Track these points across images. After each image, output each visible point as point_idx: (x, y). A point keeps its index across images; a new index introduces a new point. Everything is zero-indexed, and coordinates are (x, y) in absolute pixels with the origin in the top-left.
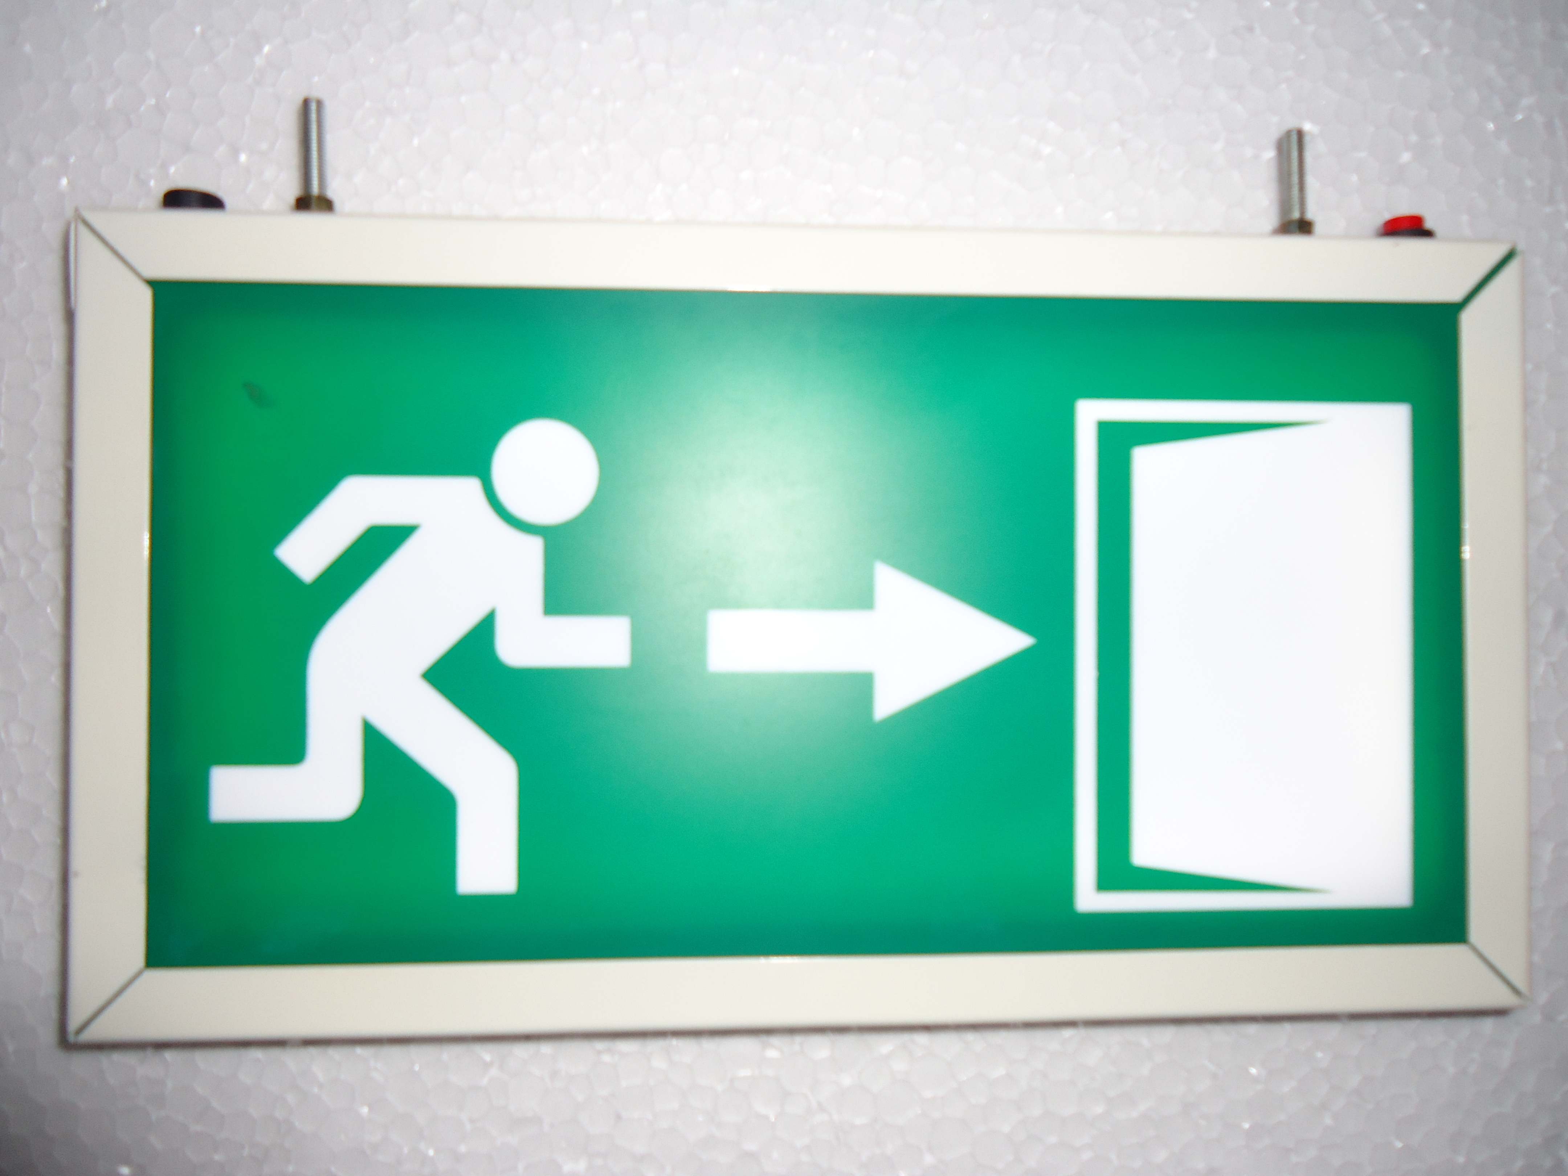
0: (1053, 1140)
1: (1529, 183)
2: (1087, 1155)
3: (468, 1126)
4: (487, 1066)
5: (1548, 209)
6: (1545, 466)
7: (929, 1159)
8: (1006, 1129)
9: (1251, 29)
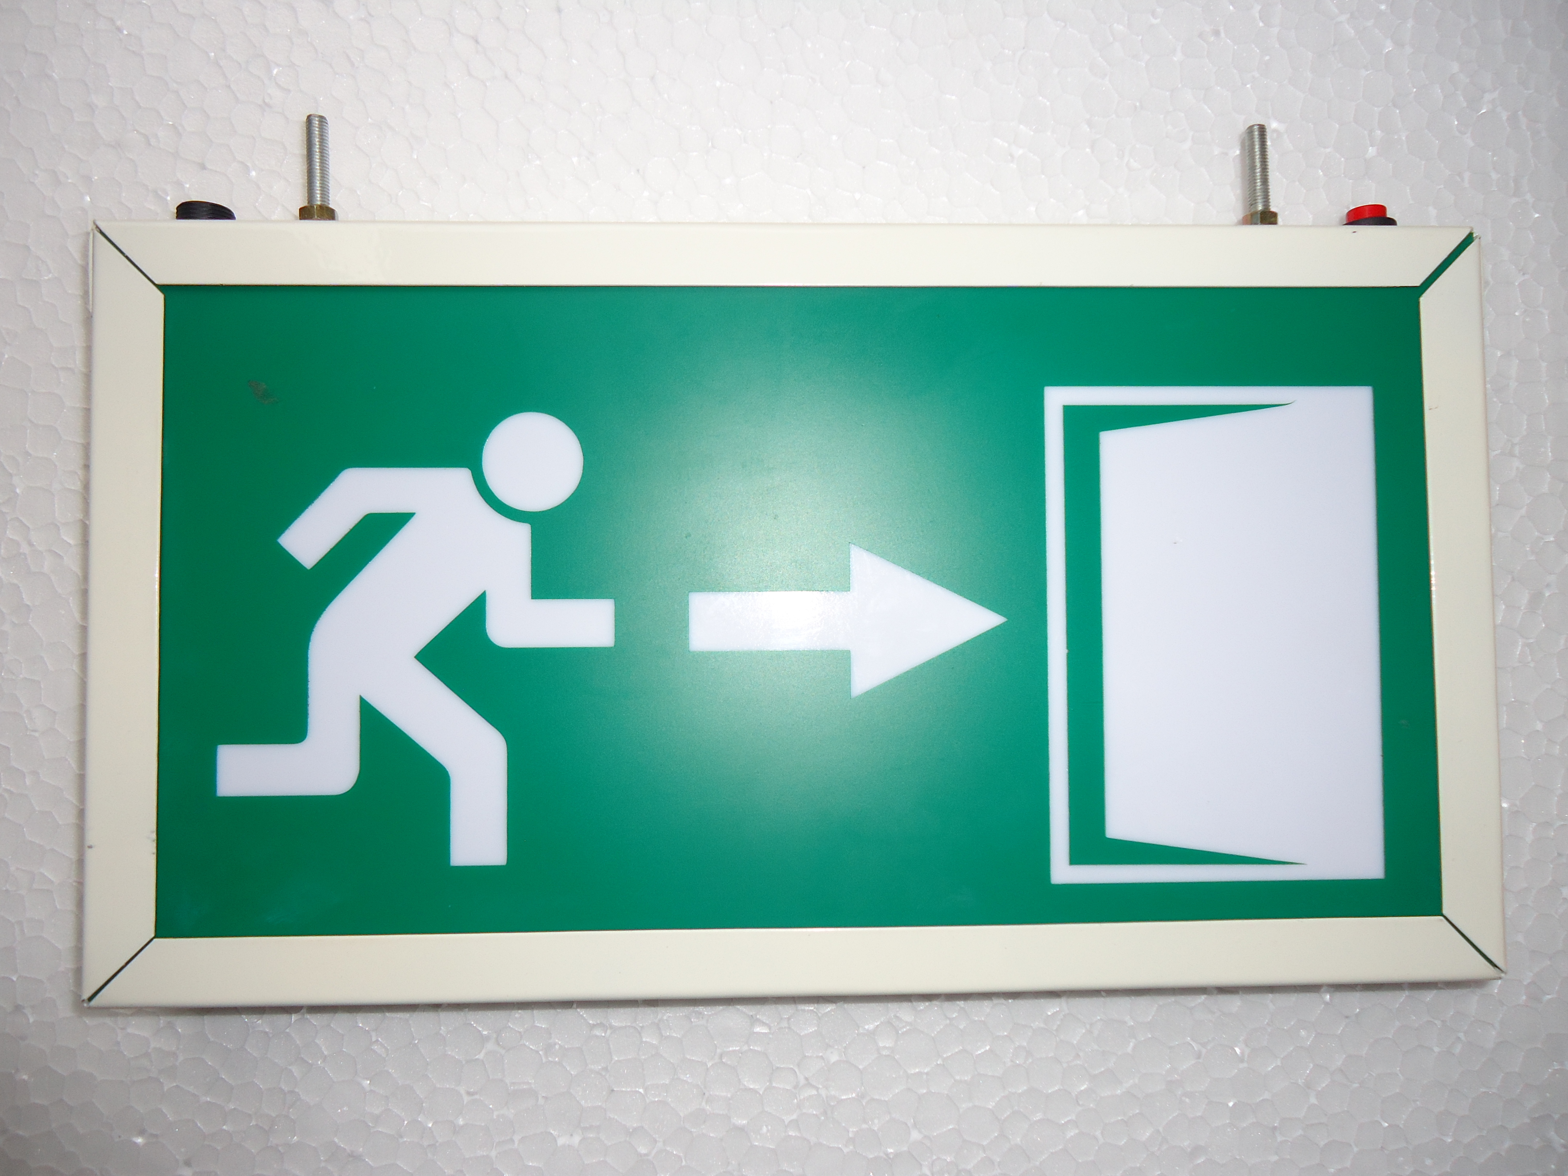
0: (1039, 1116)
1: (1494, 176)
2: (1071, 1133)
3: (466, 1099)
4: (485, 1039)
5: (1514, 200)
6: (1517, 450)
7: (915, 1135)
8: (991, 1105)
9: (1217, 33)
